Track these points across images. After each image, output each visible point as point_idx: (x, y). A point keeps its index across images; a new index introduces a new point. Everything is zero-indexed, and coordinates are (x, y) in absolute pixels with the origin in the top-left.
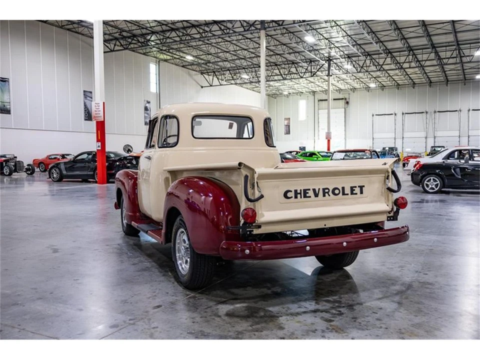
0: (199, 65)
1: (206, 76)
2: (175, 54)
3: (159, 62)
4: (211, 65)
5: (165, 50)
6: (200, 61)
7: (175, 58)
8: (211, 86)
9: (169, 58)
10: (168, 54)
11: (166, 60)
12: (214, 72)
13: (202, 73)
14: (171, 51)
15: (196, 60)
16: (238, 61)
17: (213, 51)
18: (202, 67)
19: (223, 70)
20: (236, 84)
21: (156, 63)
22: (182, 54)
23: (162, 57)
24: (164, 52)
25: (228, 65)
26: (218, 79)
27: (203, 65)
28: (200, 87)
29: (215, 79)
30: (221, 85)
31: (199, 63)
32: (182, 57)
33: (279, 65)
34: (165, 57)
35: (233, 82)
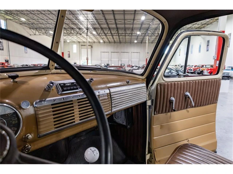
0: (29, 24)
1: (32, 30)
2: (15, 17)
3: (6, 19)
4: (34, 25)
5: (9, 14)
6: (29, 22)
7: (15, 19)
8: (35, 35)
9: (11, 18)
10: (11, 16)
11: (10, 20)
12: (36, 29)
13: (30, 29)
14: (13, 14)
15: (27, 21)
16: (48, 25)
17: (35, 18)
18: (30, 26)
19: (41, 28)
20: (46, 35)
21: (5, 20)
22: (19, 17)
23: (7, 17)
24: (9, 15)
25: (43, 26)
26: (38, 32)
27: (31, 25)
28: (29, 35)
29: (37, 32)
30: (40, 35)
31: (29, 23)
32: (19, 19)
33: (66, 29)
34: (10, 18)
35: (45, 34)
